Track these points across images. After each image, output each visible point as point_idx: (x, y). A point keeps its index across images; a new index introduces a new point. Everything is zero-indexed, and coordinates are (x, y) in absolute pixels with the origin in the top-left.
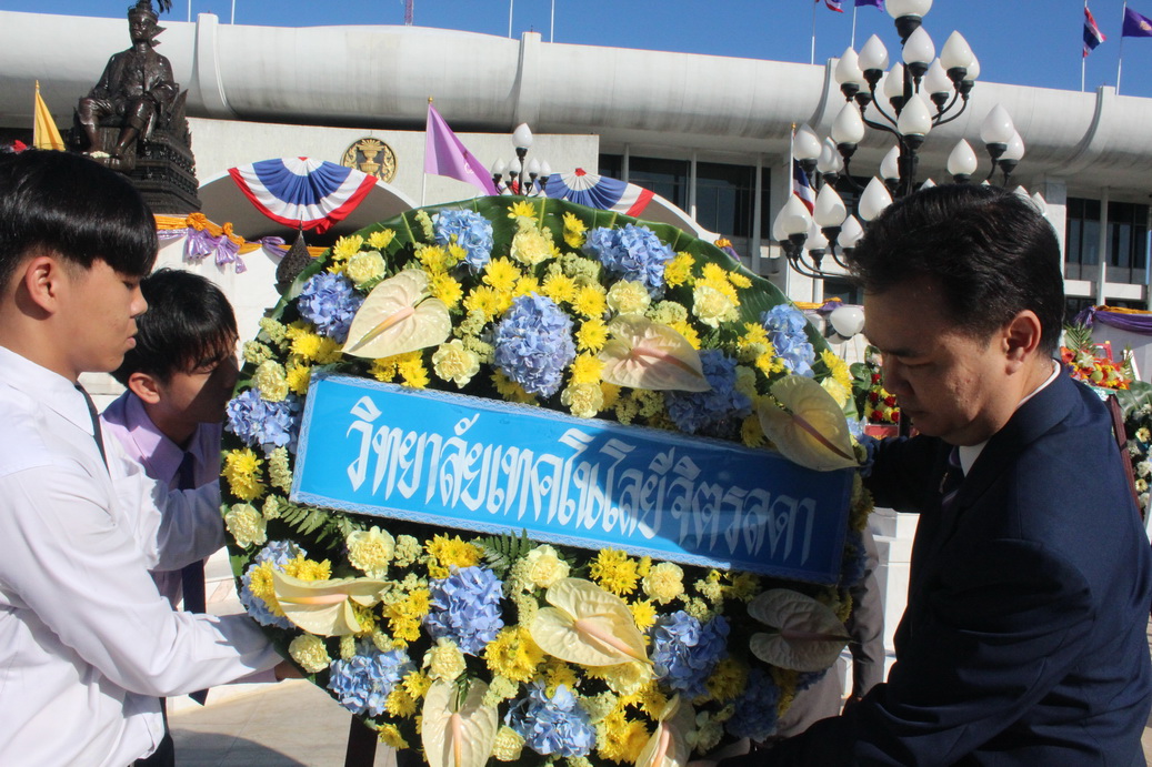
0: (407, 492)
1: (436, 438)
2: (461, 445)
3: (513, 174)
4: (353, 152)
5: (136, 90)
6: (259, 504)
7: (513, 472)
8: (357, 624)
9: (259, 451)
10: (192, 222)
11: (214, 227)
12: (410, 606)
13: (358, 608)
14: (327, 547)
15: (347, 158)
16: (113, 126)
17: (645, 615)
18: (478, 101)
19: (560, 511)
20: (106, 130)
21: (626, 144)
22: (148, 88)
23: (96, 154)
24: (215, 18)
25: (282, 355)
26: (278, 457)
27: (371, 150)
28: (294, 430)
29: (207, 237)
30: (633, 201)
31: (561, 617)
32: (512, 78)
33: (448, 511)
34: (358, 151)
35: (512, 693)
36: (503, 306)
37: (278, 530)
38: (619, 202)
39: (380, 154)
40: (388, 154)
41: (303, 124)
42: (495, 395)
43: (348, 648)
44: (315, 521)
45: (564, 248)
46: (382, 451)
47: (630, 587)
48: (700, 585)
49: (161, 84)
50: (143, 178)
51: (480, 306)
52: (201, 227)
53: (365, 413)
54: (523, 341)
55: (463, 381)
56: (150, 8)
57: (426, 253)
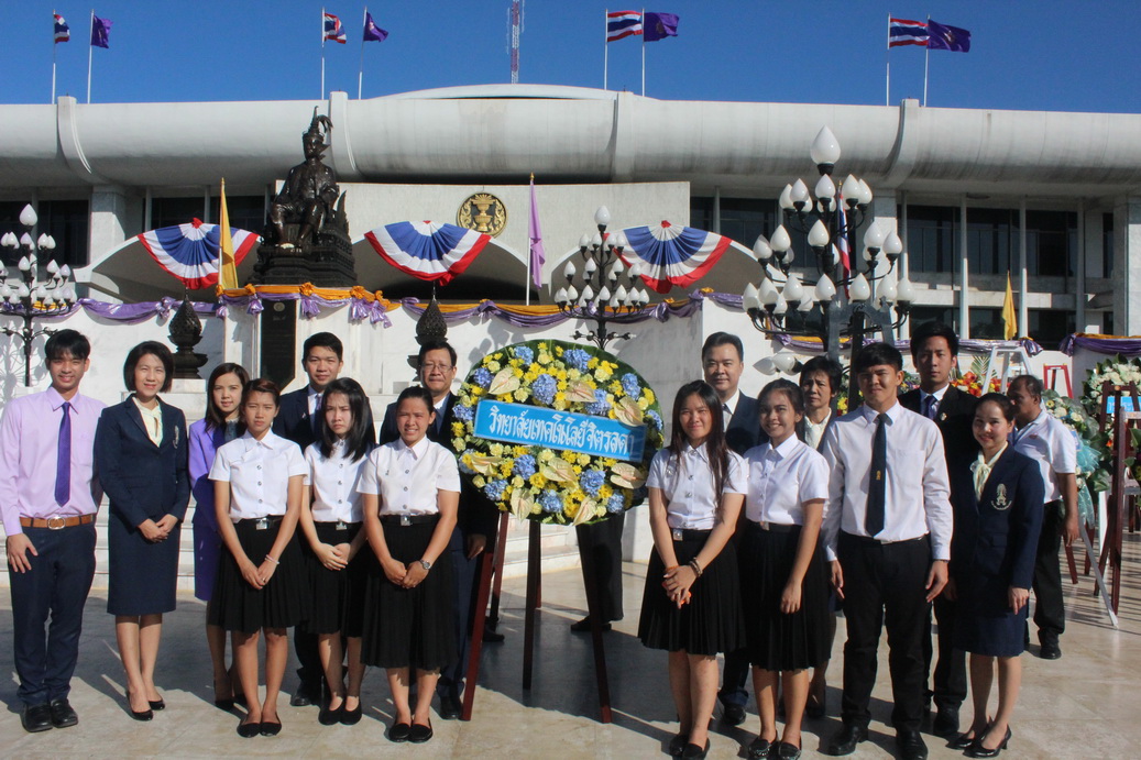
0: (507, 433)
1: (515, 417)
2: (523, 419)
3: (595, 246)
4: (468, 206)
5: (310, 194)
6: (464, 438)
7: (538, 428)
8: (492, 472)
9: (463, 422)
10: (354, 293)
11: (368, 295)
12: (508, 465)
13: (493, 466)
14: (484, 449)
15: (463, 212)
16: (295, 223)
17: (578, 469)
18: (578, 155)
19: (553, 439)
20: (290, 227)
21: (716, 187)
22: (318, 193)
23: (285, 246)
24: (345, 95)
25: (469, 393)
26: (470, 423)
27: (484, 204)
28: (474, 416)
29: (365, 303)
30: (713, 248)
31: (552, 469)
32: (609, 134)
33: (519, 439)
34: (473, 205)
35: (538, 492)
36: (535, 377)
37: (470, 445)
38: (701, 249)
39: (492, 207)
40: (499, 206)
41: (422, 183)
42: (533, 404)
43: (490, 480)
44: (480, 442)
45: (556, 357)
46: (500, 421)
47: (574, 461)
48: (596, 462)
49: (328, 188)
50: (317, 261)
51: (528, 378)
52: (360, 296)
53: (495, 410)
54: (541, 388)
55: (524, 400)
56: (318, 132)
57: (512, 362)
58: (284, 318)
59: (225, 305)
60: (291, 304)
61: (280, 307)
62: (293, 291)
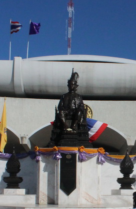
20: (68, 121)
23: (69, 130)
24: (20, 58)
40: (89, 110)
50: (81, 136)
58: (71, 162)
59: (39, 155)
60: (74, 155)
61: (69, 157)
62: (75, 150)
